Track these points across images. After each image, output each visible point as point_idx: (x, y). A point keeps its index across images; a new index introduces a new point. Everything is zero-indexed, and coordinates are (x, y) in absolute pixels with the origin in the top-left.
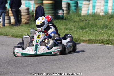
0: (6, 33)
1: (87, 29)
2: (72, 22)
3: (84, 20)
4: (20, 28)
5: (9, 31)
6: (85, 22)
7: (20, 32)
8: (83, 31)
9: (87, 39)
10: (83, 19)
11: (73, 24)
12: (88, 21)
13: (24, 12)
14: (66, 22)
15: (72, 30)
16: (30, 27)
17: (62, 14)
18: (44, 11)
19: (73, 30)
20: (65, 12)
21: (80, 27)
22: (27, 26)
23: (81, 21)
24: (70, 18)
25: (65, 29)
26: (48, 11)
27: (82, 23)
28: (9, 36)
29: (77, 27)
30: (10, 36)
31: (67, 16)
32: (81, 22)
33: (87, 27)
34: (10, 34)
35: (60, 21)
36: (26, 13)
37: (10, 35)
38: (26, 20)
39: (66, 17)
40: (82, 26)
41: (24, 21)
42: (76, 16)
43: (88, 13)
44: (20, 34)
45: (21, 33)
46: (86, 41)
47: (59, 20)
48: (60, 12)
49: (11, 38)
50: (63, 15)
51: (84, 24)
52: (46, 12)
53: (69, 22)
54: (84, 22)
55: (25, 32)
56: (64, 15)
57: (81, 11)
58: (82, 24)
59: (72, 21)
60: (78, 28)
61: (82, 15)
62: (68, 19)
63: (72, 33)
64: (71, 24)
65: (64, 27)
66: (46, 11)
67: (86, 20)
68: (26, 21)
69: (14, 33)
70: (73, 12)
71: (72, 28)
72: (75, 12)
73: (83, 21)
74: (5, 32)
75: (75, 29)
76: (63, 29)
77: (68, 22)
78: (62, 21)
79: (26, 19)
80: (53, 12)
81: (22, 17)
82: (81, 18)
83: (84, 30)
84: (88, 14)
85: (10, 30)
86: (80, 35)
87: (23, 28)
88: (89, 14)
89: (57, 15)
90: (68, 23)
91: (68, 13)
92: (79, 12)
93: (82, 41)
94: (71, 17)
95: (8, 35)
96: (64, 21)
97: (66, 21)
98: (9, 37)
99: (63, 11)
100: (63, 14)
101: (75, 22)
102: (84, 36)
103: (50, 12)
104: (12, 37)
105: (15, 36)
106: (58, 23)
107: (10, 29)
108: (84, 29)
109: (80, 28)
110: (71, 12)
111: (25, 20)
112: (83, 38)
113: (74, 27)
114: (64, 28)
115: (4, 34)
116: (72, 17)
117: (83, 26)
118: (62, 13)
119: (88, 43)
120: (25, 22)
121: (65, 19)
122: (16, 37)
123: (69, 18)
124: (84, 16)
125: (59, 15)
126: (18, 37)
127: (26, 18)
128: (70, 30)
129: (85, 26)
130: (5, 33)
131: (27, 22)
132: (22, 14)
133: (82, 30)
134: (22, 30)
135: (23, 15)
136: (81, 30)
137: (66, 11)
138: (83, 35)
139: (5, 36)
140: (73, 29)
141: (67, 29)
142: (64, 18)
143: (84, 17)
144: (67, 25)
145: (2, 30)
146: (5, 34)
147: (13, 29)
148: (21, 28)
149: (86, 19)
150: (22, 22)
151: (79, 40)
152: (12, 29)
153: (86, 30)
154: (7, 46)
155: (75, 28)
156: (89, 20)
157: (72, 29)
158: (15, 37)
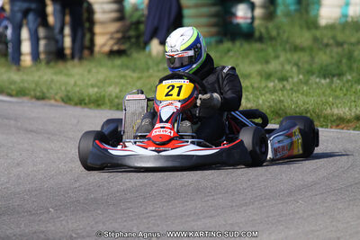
0: (39, 89)
1: (349, 77)
2: (285, 50)
3: (331, 42)
4: (89, 71)
5: (52, 81)
6: (336, 50)
7: (92, 86)
8: (332, 82)
9: (353, 114)
10: (325, 41)
11: (289, 55)
12: (346, 46)
13: (104, 12)
14: (262, 50)
15: (290, 80)
16: (127, 67)
17: (249, 21)
18: (180, 9)
19: (295, 79)
20: (258, 12)
21: (322, 68)
22: (118, 61)
23: (321, 46)
24: (278, 34)
25: (261, 76)
26: (197, 6)
27: (325, 53)
28: (53, 102)
29: (306, 66)
30: (56, 100)
31: (267, 28)
32: (320, 49)
33: (344, 68)
34: (56, 94)
35: (241, 45)
36: (114, 15)
37: (57, 97)
38: (111, 42)
39: (263, 30)
40: (327, 66)
41: (104, 45)
42: (301, 27)
43: (345, 16)
44: (93, 91)
45: (96, 90)
46: (349, 121)
47: (238, 44)
48: (242, 12)
49: (61, 106)
50: (252, 23)
51: (332, 57)
52: (186, 12)
53: (274, 50)
54: (331, 52)
55: (110, 85)
56: (257, 23)
57: (318, 10)
58: (323, 58)
59: (287, 47)
60: (310, 72)
61: (323, 22)
62: (272, 39)
63: (292, 89)
64: (282, 59)
65: (258, 67)
66: (189, 7)
67: (339, 44)
68: (113, 45)
69: (69, 88)
70: (288, 14)
71: (287, 71)
72: (296, 10)
73: (327, 45)
74: (37, 84)
75: (301, 77)
76: (254, 75)
77: (270, 50)
78: (246, 46)
79: (111, 38)
80: (213, 9)
81: (98, 29)
82: (318, 33)
83: (335, 79)
84: (343, 20)
85: (55, 77)
86: (324, 99)
87: (103, 70)
88: (349, 20)
89: (231, 23)
90: (273, 55)
91: (270, 15)
92: (312, 13)
93: (332, 122)
94: (281, 31)
95: (48, 95)
96: (257, 46)
97: (263, 46)
98: (52, 105)
99: (252, 6)
100: (253, 18)
101: (296, 49)
102: (337, 102)
103: (205, 10)
104: (63, 104)
105: (76, 99)
106: (231, 54)
107: (56, 74)
108: (334, 76)
109: (320, 72)
110: (280, 10)
111: (108, 40)
112: (336, 111)
113: (295, 69)
114: (260, 73)
115: (32, 93)
116: (284, 32)
117: (332, 64)
118: (249, 15)
119: (354, 129)
120: (107, 49)
121: (261, 39)
122: (81, 104)
123: (274, 33)
124: (331, 27)
125: (238, 25)
126: (85, 104)
127: (112, 33)
128: (283, 79)
129: (338, 67)
130: (34, 90)
131: (116, 48)
132: (98, 16)
133: (328, 80)
134: (101, 77)
135: (103, 23)
136: (323, 81)
137: (264, 6)
138: (336, 97)
139: (38, 98)
140: (292, 77)
141: (269, 76)
142: (257, 34)
143: (330, 34)
144: (267, 62)
145: (25, 77)
146: (38, 94)
147: (66, 75)
148: (94, 70)
149: (340, 37)
150: (97, 49)
151: (318, 116)
152: (61, 72)
153: (345, 79)
154: (49, 138)
155: (299, 73)
156: (352, 44)
157: (288, 75)
158: (76, 104)
